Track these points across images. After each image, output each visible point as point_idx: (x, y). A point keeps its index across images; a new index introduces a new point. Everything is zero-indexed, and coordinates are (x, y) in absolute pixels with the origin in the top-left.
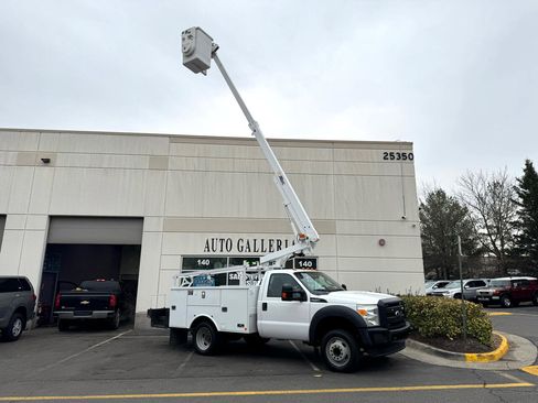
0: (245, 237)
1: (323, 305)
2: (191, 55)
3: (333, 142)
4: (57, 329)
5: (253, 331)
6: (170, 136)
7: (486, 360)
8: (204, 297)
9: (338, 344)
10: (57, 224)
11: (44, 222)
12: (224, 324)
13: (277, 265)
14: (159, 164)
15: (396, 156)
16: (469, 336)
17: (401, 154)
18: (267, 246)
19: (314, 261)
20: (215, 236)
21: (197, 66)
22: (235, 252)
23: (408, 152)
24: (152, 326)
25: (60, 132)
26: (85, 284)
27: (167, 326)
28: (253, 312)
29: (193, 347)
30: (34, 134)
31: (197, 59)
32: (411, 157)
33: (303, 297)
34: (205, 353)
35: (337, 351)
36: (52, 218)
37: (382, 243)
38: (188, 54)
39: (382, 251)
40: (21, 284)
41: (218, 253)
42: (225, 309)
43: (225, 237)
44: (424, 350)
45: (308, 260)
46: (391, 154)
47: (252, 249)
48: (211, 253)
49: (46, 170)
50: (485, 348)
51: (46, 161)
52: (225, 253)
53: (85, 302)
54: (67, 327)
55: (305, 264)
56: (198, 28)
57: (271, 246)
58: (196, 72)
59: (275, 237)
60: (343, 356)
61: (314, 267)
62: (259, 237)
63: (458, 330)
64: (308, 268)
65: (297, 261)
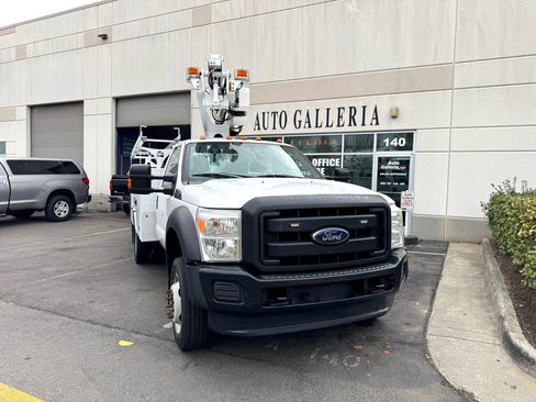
0: (304, 107)
11: (109, 105)
18: (334, 118)
19: (409, 137)
20: (267, 108)
22: (290, 129)
30: (93, 9)
41: (270, 131)
43: (278, 108)
45: (398, 136)
47: (313, 123)
48: (262, 132)
49: (106, 47)
52: (279, 131)
55: (395, 143)
57: (340, 117)
59: (347, 103)
61: (409, 147)
62: (322, 105)
64: (398, 148)
65: (381, 137)
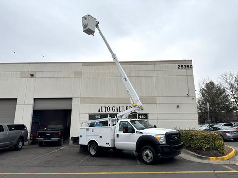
0: (115, 105)
1: (141, 135)
2: (86, 27)
3: (154, 62)
4: (38, 146)
5: (113, 146)
6: (82, 63)
7: (220, 160)
8: (93, 131)
9: (148, 152)
10: (37, 102)
11: (32, 101)
12: (101, 143)
13: (124, 117)
14: (78, 75)
15: (184, 67)
16: (213, 149)
17: (186, 65)
18: (125, 109)
19: (146, 115)
20: (103, 105)
21: (89, 32)
22: (111, 112)
23: (189, 65)
24: (73, 144)
25: (37, 63)
26: (49, 126)
27: (79, 144)
28: (113, 138)
29: (89, 153)
30: (27, 64)
31: (89, 29)
32: (191, 67)
33: (133, 131)
34: (94, 156)
35: (147, 155)
36: (35, 99)
37: (178, 107)
38: (85, 26)
39: (178, 110)
40: (22, 127)
41: (104, 112)
42: (101, 137)
43: (107, 105)
44: (192, 155)
45: (144, 115)
46: (182, 66)
47: (119, 110)
48: (101, 113)
49: (32, 79)
50: (220, 154)
51: (32, 76)
52: (107, 112)
53: (48, 134)
54: (41, 145)
55: (143, 117)
56: (89, 15)
57: (127, 109)
58: (89, 34)
59: (129, 105)
60: (150, 157)
61: (147, 118)
62: (121, 105)
63: (208, 146)
64: (144, 119)
65: (139, 115)
